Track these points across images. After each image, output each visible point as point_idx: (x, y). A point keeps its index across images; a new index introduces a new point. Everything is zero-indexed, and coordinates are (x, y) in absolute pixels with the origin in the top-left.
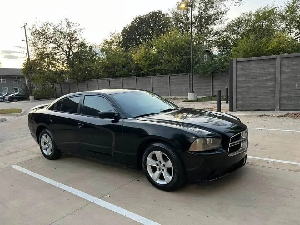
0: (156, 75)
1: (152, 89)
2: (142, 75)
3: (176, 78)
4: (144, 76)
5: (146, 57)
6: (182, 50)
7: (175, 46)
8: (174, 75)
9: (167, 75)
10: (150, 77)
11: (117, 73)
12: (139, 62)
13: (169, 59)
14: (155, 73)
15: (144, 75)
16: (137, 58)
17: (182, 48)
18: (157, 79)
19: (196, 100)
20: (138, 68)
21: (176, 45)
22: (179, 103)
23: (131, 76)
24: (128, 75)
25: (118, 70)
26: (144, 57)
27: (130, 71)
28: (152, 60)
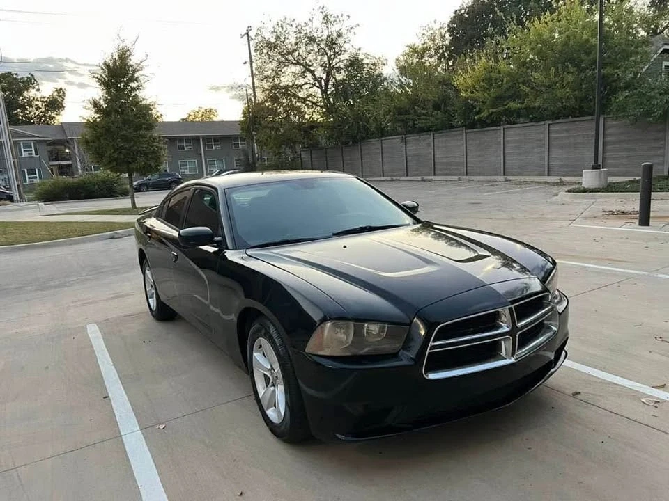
0: (514, 123)
1: (502, 161)
2: (479, 126)
3: (567, 131)
4: (483, 127)
5: (488, 81)
6: (583, 56)
7: (564, 45)
8: (564, 121)
9: (543, 123)
10: (499, 128)
11: (420, 124)
12: (469, 94)
13: (546, 82)
14: (511, 118)
15: (484, 124)
16: (466, 85)
17: (586, 48)
18: (515, 134)
19: (603, 188)
20: (469, 108)
21: (566, 44)
22: (557, 195)
23: (454, 127)
24: (446, 127)
25: (423, 114)
26: (483, 80)
27: (451, 116)
28: (505, 86)
